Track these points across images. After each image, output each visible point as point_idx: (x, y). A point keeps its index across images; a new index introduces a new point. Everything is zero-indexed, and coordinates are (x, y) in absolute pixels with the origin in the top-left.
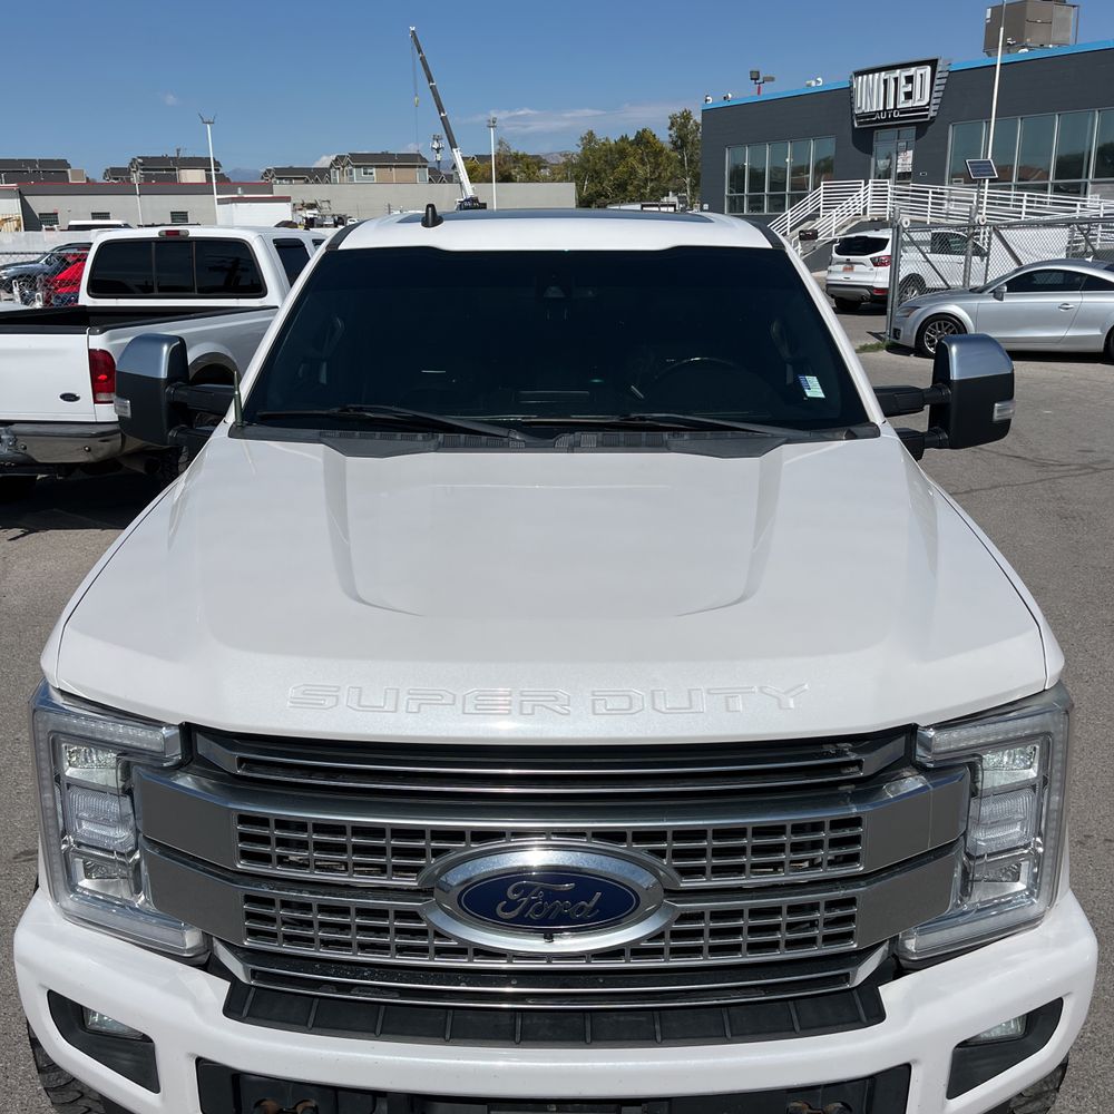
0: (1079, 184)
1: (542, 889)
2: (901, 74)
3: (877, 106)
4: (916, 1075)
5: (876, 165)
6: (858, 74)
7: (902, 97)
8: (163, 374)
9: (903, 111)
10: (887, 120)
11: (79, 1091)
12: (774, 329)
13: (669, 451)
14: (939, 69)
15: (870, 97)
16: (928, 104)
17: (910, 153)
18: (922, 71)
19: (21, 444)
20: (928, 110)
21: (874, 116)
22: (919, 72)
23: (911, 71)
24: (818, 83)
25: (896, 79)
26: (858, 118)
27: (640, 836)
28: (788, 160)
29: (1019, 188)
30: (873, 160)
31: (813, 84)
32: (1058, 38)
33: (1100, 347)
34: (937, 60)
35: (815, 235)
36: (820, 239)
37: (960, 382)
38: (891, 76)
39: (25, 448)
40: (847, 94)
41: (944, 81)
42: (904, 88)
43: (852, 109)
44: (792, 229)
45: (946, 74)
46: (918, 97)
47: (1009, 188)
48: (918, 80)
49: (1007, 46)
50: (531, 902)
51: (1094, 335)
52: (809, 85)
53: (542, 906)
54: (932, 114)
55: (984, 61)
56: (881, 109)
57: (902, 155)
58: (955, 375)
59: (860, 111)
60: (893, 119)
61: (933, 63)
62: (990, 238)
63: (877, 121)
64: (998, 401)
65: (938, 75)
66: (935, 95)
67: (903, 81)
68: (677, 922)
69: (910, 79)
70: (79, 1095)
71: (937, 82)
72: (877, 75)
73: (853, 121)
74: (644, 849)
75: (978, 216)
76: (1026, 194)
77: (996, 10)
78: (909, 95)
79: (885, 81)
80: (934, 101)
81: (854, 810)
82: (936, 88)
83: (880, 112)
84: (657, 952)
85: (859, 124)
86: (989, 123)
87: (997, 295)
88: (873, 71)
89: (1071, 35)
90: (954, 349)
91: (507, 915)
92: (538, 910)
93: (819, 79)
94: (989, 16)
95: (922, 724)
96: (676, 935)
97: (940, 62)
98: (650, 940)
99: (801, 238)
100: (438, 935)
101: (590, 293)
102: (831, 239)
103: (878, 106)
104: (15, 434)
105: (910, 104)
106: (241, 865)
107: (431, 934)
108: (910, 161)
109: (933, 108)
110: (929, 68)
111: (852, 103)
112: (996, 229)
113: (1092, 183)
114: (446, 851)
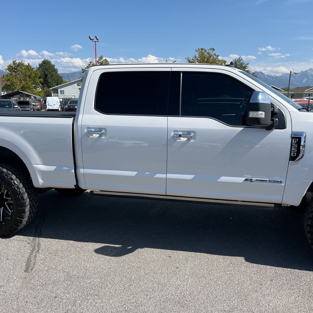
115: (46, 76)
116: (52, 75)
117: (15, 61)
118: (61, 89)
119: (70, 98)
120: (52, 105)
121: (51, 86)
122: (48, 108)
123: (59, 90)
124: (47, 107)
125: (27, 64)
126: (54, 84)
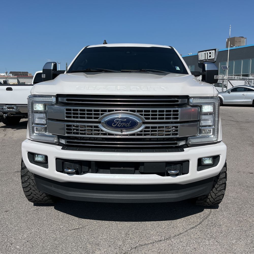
0: (248, 74)
1: (120, 120)
3: (203, 58)
4: (191, 163)
6: (199, 52)
7: (209, 57)
8: (52, 68)
9: (209, 60)
11: (30, 188)
12: (172, 62)
13: (149, 73)
14: (216, 51)
16: (214, 58)
18: (213, 51)
19: (18, 109)
20: (214, 59)
21: (203, 61)
22: (212, 52)
23: (210, 51)
24: (191, 54)
25: (207, 53)
27: (138, 111)
29: (234, 75)
31: (190, 54)
32: (242, 45)
33: (251, 103)
34: (216, 49)
37: (207, 70)
38: (206, 52)
39: (19, 109)
40: (197, 56)
41: (218, 53)
42: (209, 55)
43: (198, 59)
46: (212, 57)
47: (232, 75)
49: (230, 46)
50: (119, 123)
51: (250, 101)
52: (189, 54)
53: (120, 124)
54: (215, 60)
55: (226, 49)
56: (204, 59)
58: (206, 69)
59: (200, 60)
60: (207, 61)
61: (215, 50)
62: (227, 82)
64: (215, 75)
65: (216, 52)
66: (216, 56)
67: (209, 53)
68: (145, 129)
69: (210, 53)
70: (30, 189)
71: (216, 54)
72: (203, 52)
73: (198, 62)
74: (139, 114)
75: (224, 78)
76: (236, 76)
77: (228, 39)
78: (210, 56)
79: (205, 53)
80: (215, 58)
81: (177, 109)
82: (216, 55)
84: (141, 135)
85: (200, 62)
86: (227, 62)
87: (229, 92)
88: (202, 51)
89: (245, 44)
90: (206, 65)
91: (114, 126)
92: (120, 125)
94: (227, 40)
95: (190, 96)
96: (145, 131)
97: (217, 50)
98: (140, 132)
100: (102, 131)
101: (135, 54)
104: (17, 107)
105: (210, 58)
106: (66, 119)
107: (100, 131)
109: (215, 59)
110: (214, 51)
111: (198, 58)
112: (228, 80)
113: (251, 74)
114: (103, 114)
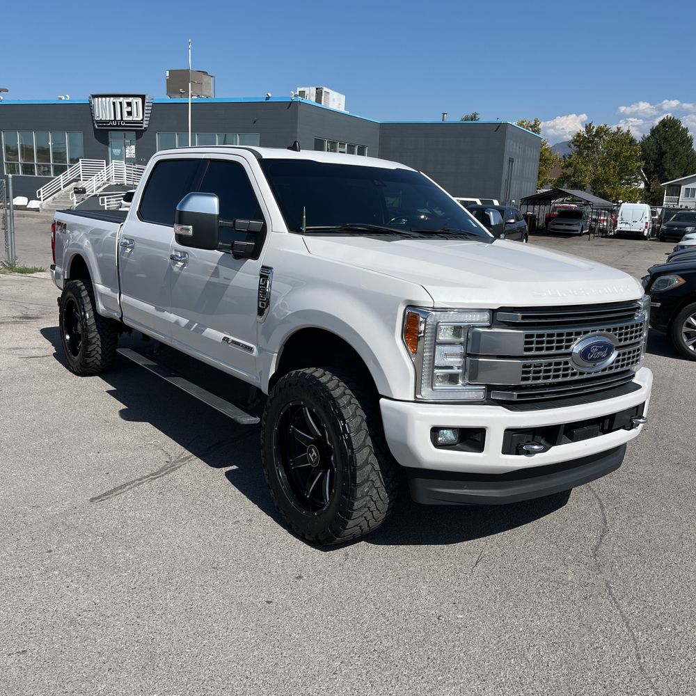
2: (124, 101)
5: (112, 151)
6: (94, 96)
9: (127, 122)
10: (117, 126)
14: (146, 101)
15: (104, 111)
16: (142, 120)
17: (133, 147)
18: (137, 101)
21: (108, 123)
22: (135, 101)
23: (130, 100)
24: (66, 98)
25: (121, 103)
26: (97, 123)
28: (50, 143)
30: (110, 149)
31: (63, 98)
32: (206, 93)
34: (145, 96)
35: (84, 191)
36: (87, 193)
38: (117, 101)
40: (89, 108)
41: (150, 108)
42: (126, 109)
43: (93, 117)
44: (64, 187)
45: (151, 104)
46: (135, 115)
48: (134, 105)
52: (61, 99)
54: (145, 126)
56: (113, 119)
57: (128, 148)
59: (99, 119)
60: (121, 126)
61: (143, 97)
63: (111, 126)
65: (146, 104)
66: (146, 115)
67: (125, 105)
69: (129, 104)
71: (146, 108)
72: (108, 99)
73: (94, 124)
78: (130, 113)
79: (114, 103)
80: (145, 119)
82: (146, 111)
83: (112, 121)
85: (98, 126)
88: (106, 96)
89: (212, 92)
93: (67, 96)
94: (168, 75)
97: (147, 97)
99: (75, 192)
102: (94, 194)
103: (110, 117)
105: (130, 118)
108: (134, 151)
109: (145, 122)
110: (140, 100)
111: (92, 114)
115: (662, 154)
116: (675, 153)
117: (590, 125)
118: (687, 186)
119: (683, 207)
120: (630, 222)
121: (669, 178)
122: (618, 229)
123: (683, 188)
124: (619, 225)
125: (616, 130)
126: (676, 173)
